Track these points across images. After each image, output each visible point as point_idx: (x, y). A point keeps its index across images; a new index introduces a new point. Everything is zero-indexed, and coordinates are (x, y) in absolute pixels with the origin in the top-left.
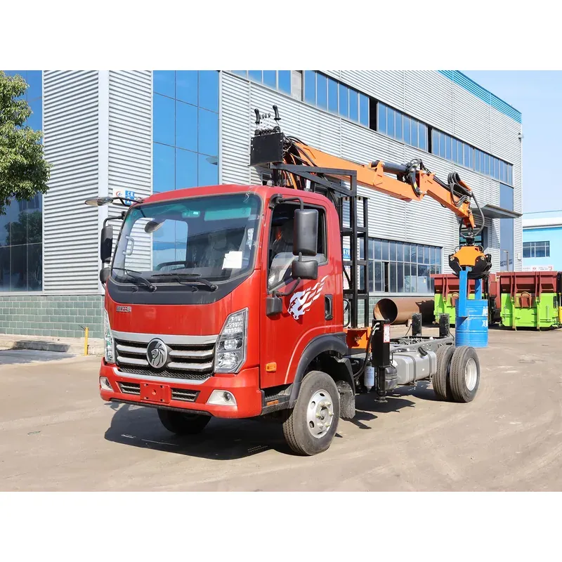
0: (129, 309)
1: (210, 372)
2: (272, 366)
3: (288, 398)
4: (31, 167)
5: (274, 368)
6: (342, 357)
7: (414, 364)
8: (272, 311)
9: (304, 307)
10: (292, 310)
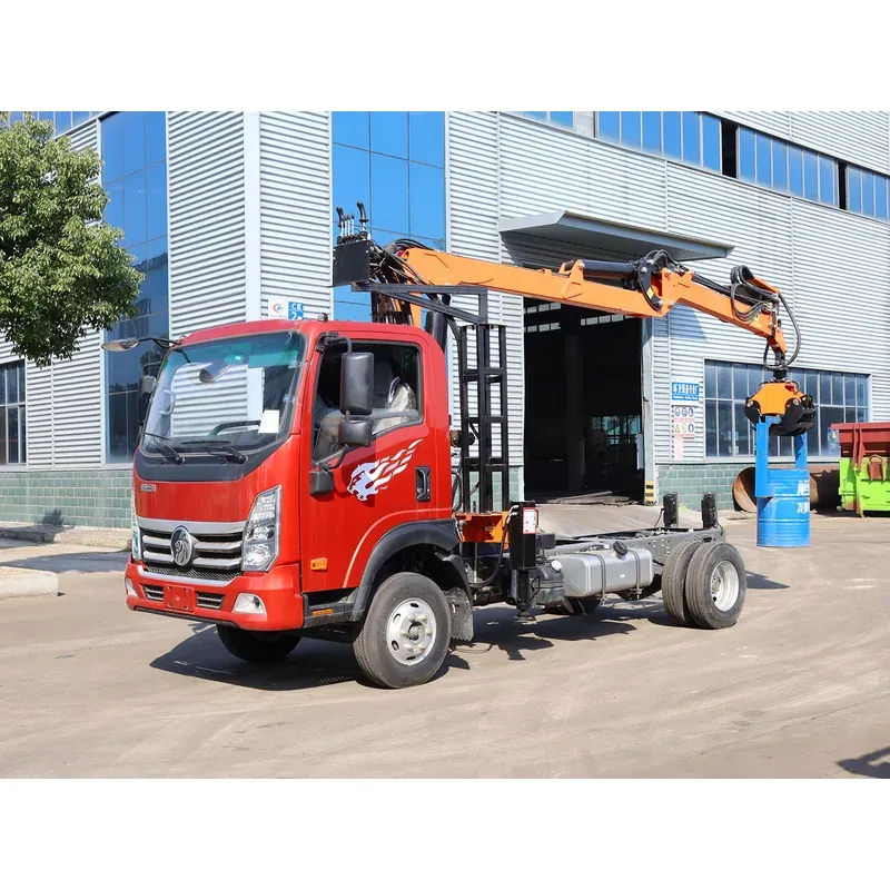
0: (154, 488)
1: (237, 570)
2: (320, 563)
3: (352, 606)
4: (107, 281)
5: (323, 567)
6: (448, 554)
7: (603, 568)
8: (317, 489)
9: (376, 484)
10: (354, 488)
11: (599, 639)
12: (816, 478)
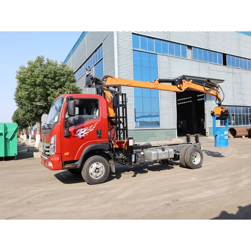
3: (77, 164)
5: (68, 155)
6: (107, 151)
7: (158, 154)
8: (65, 135)
9: (84, 134)
10: (77, 135)
11: (161, 171)
12: (247, 130)
